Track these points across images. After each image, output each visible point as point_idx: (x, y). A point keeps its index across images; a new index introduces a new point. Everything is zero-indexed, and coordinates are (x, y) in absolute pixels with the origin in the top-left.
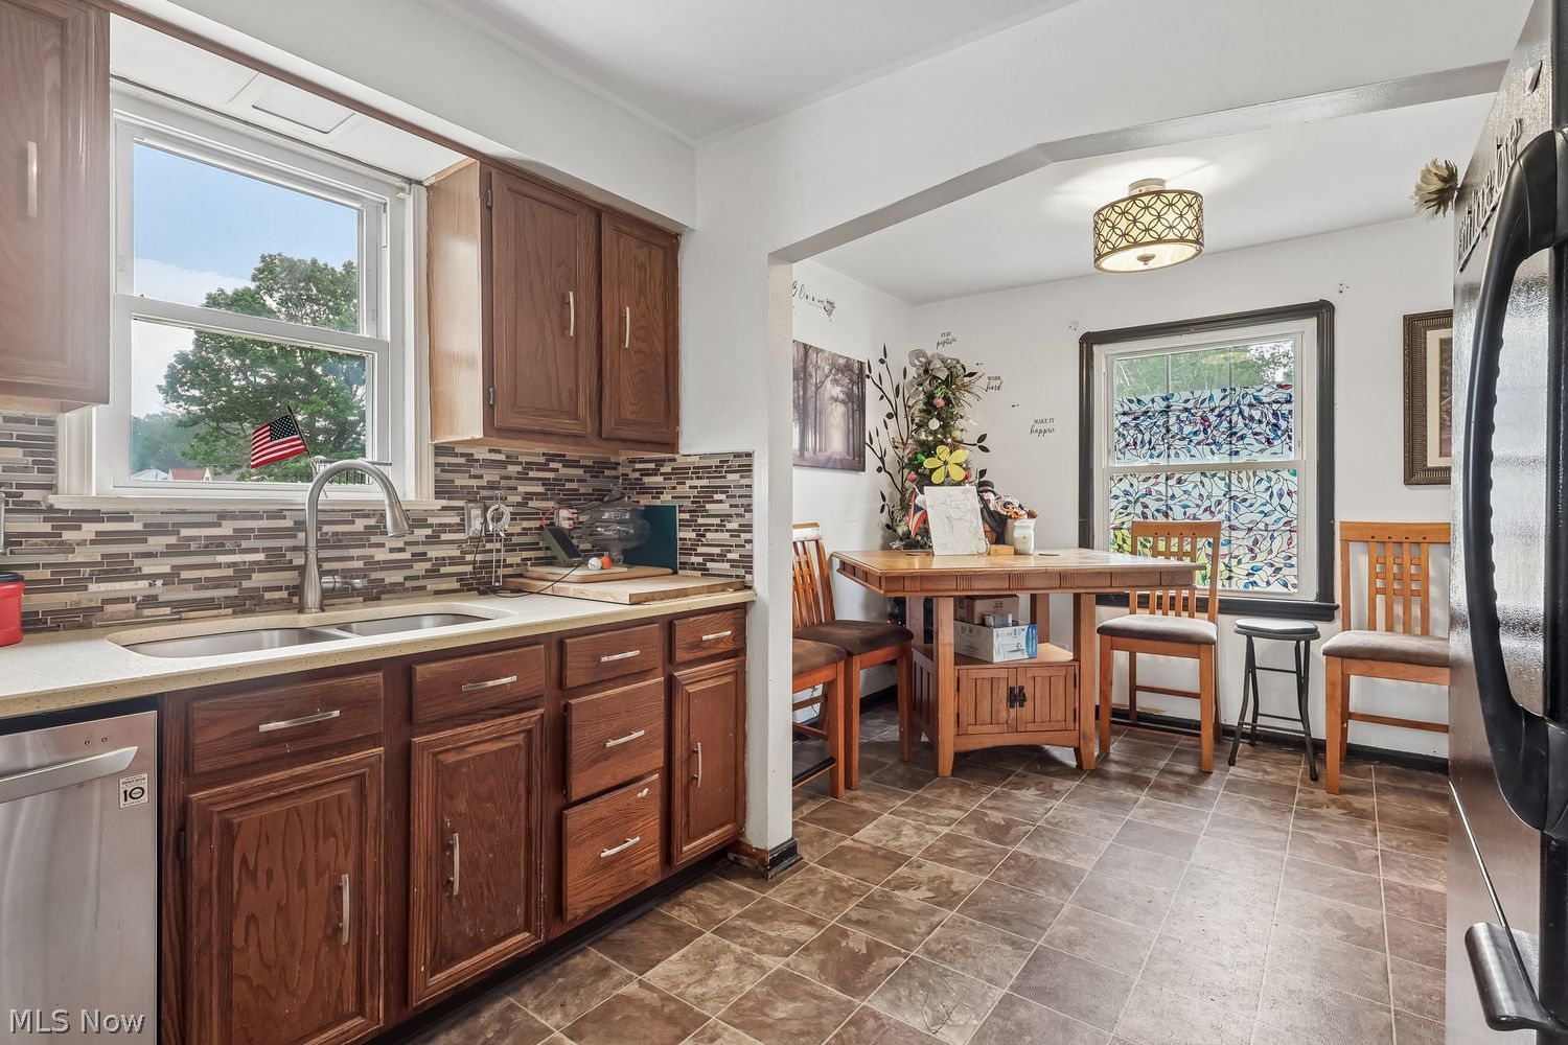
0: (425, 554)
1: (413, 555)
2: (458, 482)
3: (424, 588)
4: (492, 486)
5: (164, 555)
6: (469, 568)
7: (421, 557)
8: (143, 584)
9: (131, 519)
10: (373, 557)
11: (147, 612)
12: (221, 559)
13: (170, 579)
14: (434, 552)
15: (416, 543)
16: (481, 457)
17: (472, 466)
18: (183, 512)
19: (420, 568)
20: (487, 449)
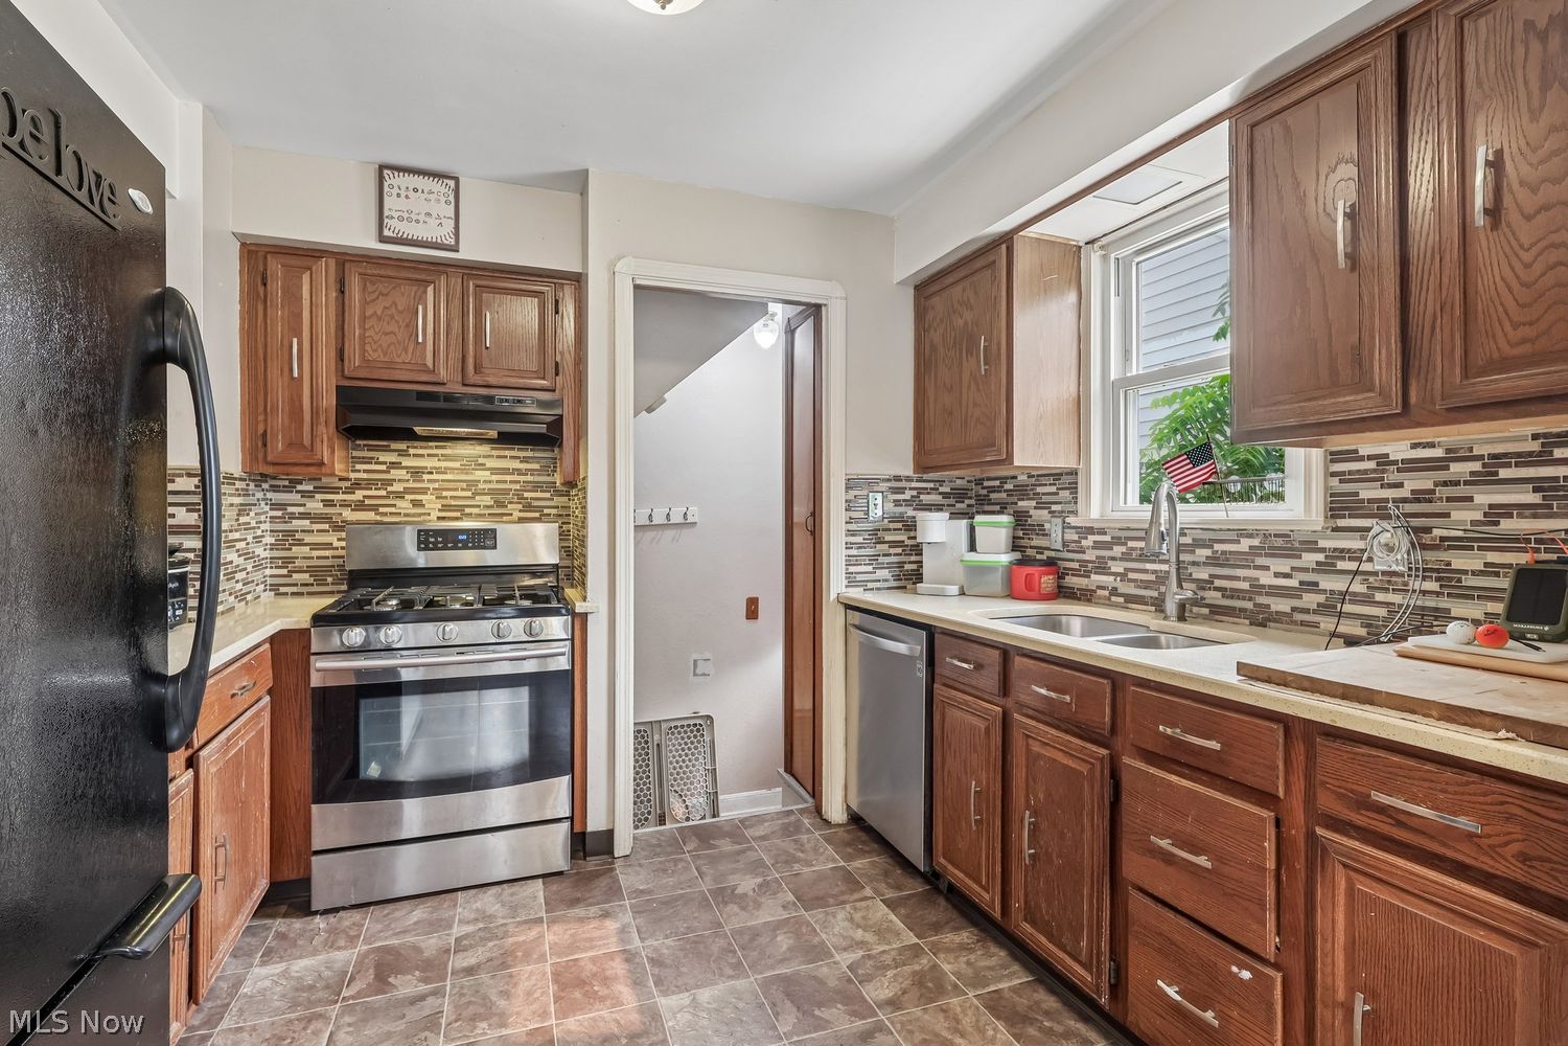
0: (1316, 584)
1: (1301, 583)
2: (1365, 494)
3: (1316, 625)
4: (1419, 496)
5: (1121, 559)
6: (1382, 612)
7: (1313, 586)
8: (1112, 578)
9: (1105, 533)
10: (1258, 579)
11: (1113, 599)
12: (1149, 566)
13: (1123, 576)
14: (1329, 583)
15: (1306, 570)
16: (1399, 457)
17: (1384, 471)
18: (1128, 529)
19: (1311, 600)
20: (1408, 443)
